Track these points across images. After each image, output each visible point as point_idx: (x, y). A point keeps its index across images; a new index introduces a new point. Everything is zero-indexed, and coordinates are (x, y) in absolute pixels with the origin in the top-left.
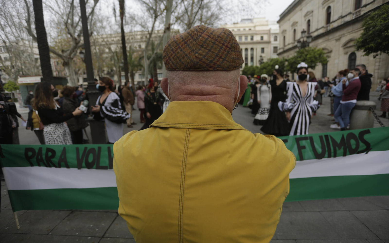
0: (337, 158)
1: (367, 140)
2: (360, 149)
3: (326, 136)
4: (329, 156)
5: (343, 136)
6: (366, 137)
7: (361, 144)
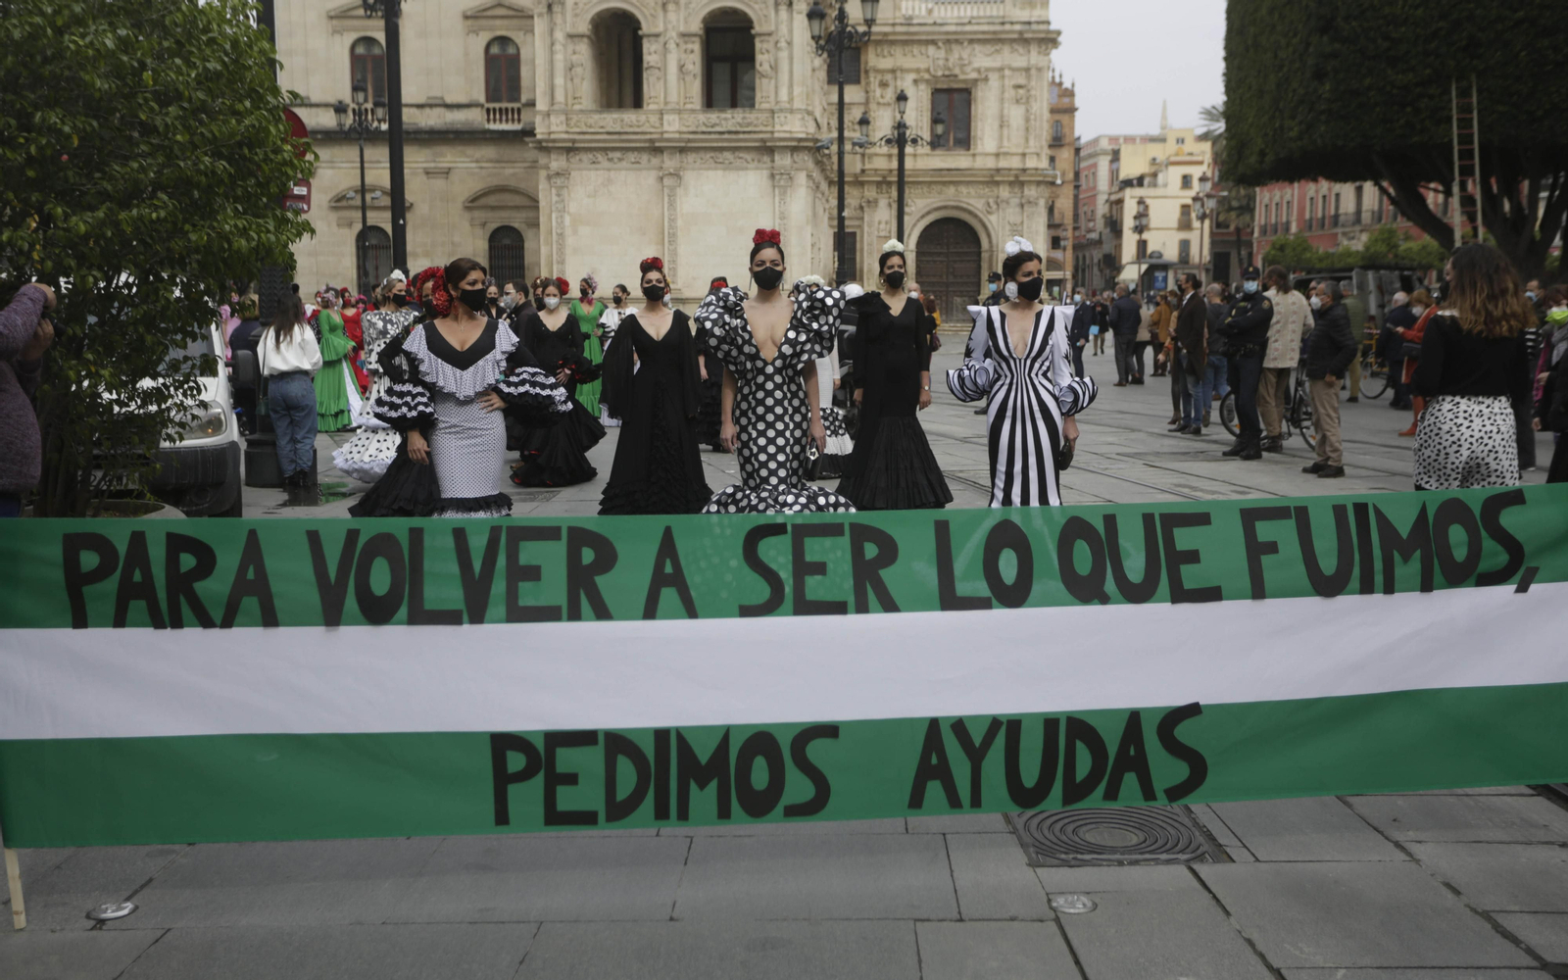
0: (1396, 595)
1: (1511, 531)
2: (1484, 566)
3: (1361, 509)
4: (1367, 588)
5: (1423, 511)
6: (1509, 519)
7: (1488, 544)
